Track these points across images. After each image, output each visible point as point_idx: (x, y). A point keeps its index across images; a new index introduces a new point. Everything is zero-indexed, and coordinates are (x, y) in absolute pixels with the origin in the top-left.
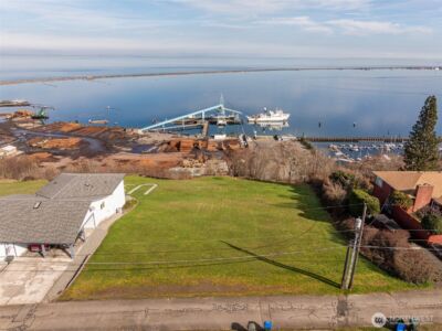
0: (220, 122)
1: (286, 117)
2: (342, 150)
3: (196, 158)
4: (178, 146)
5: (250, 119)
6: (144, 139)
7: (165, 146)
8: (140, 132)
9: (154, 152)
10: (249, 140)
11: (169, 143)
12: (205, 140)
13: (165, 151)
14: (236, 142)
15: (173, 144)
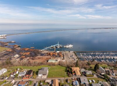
0: (58, 47)
1: (72, 46)
2: (82, 55)
3: (53, 57)
4: (50, 54)
5: (65, 46)
6: (43, 52)
7: (47, 54)
8: (42, 50)
9: (45, 55)
10: (64, 52)
11: (48, 53)
12: (55, 52)
13: (47, 55)
14: (61, 53)
15: (49, 54)
